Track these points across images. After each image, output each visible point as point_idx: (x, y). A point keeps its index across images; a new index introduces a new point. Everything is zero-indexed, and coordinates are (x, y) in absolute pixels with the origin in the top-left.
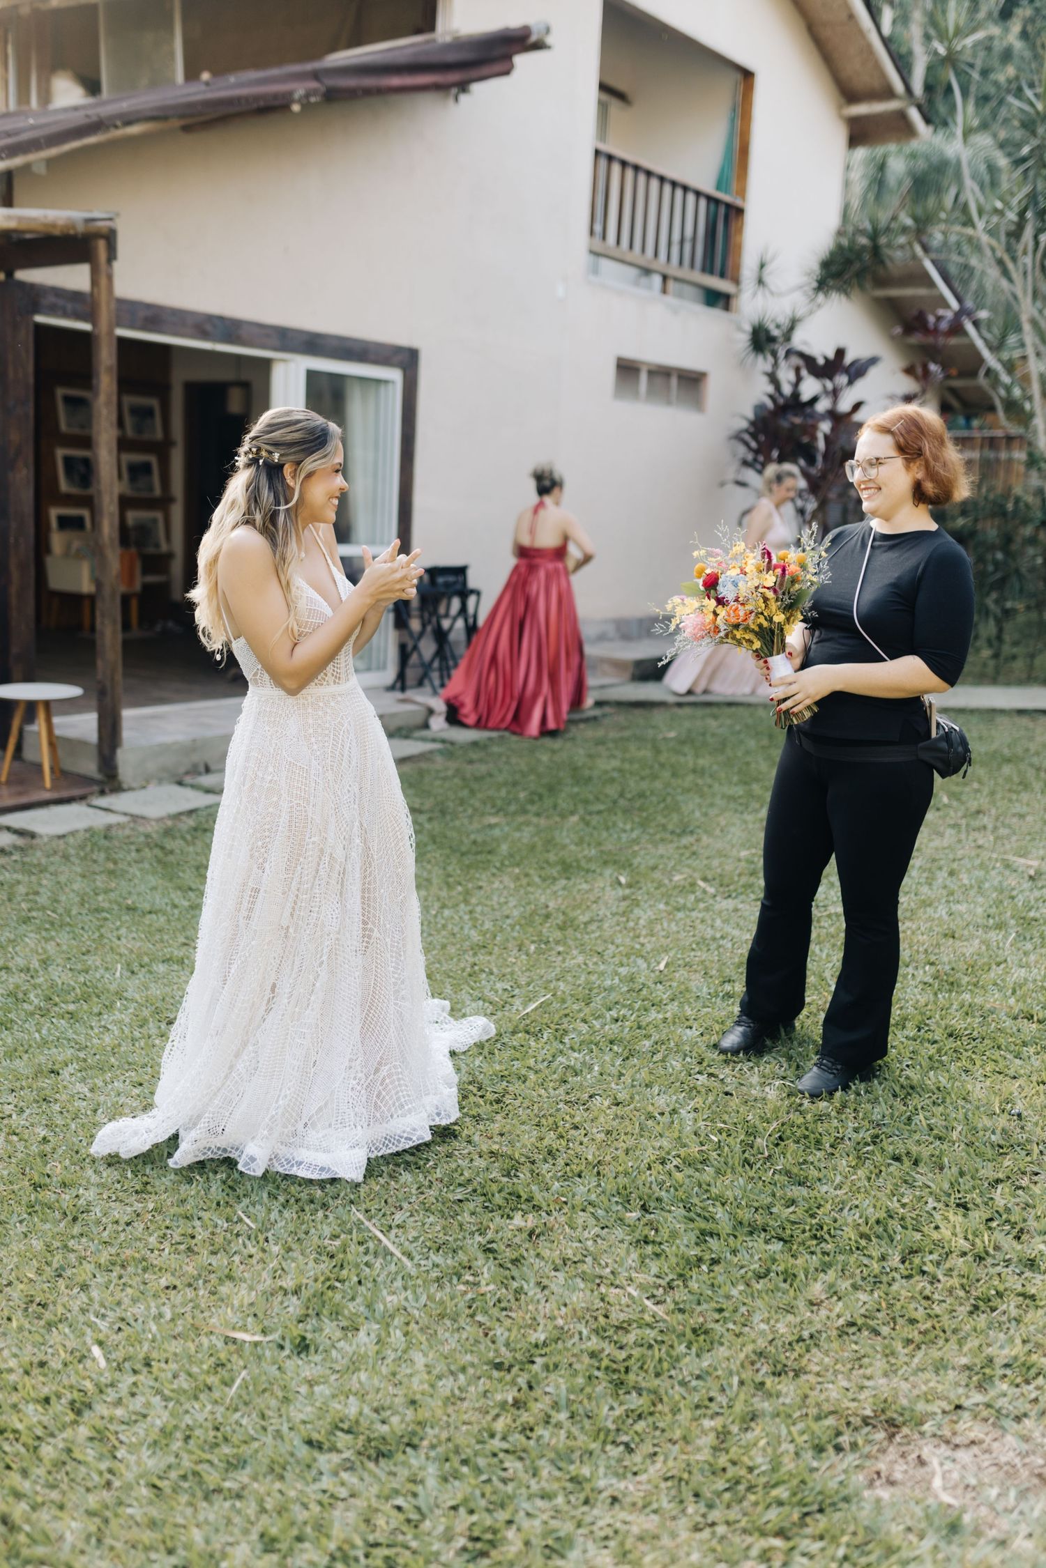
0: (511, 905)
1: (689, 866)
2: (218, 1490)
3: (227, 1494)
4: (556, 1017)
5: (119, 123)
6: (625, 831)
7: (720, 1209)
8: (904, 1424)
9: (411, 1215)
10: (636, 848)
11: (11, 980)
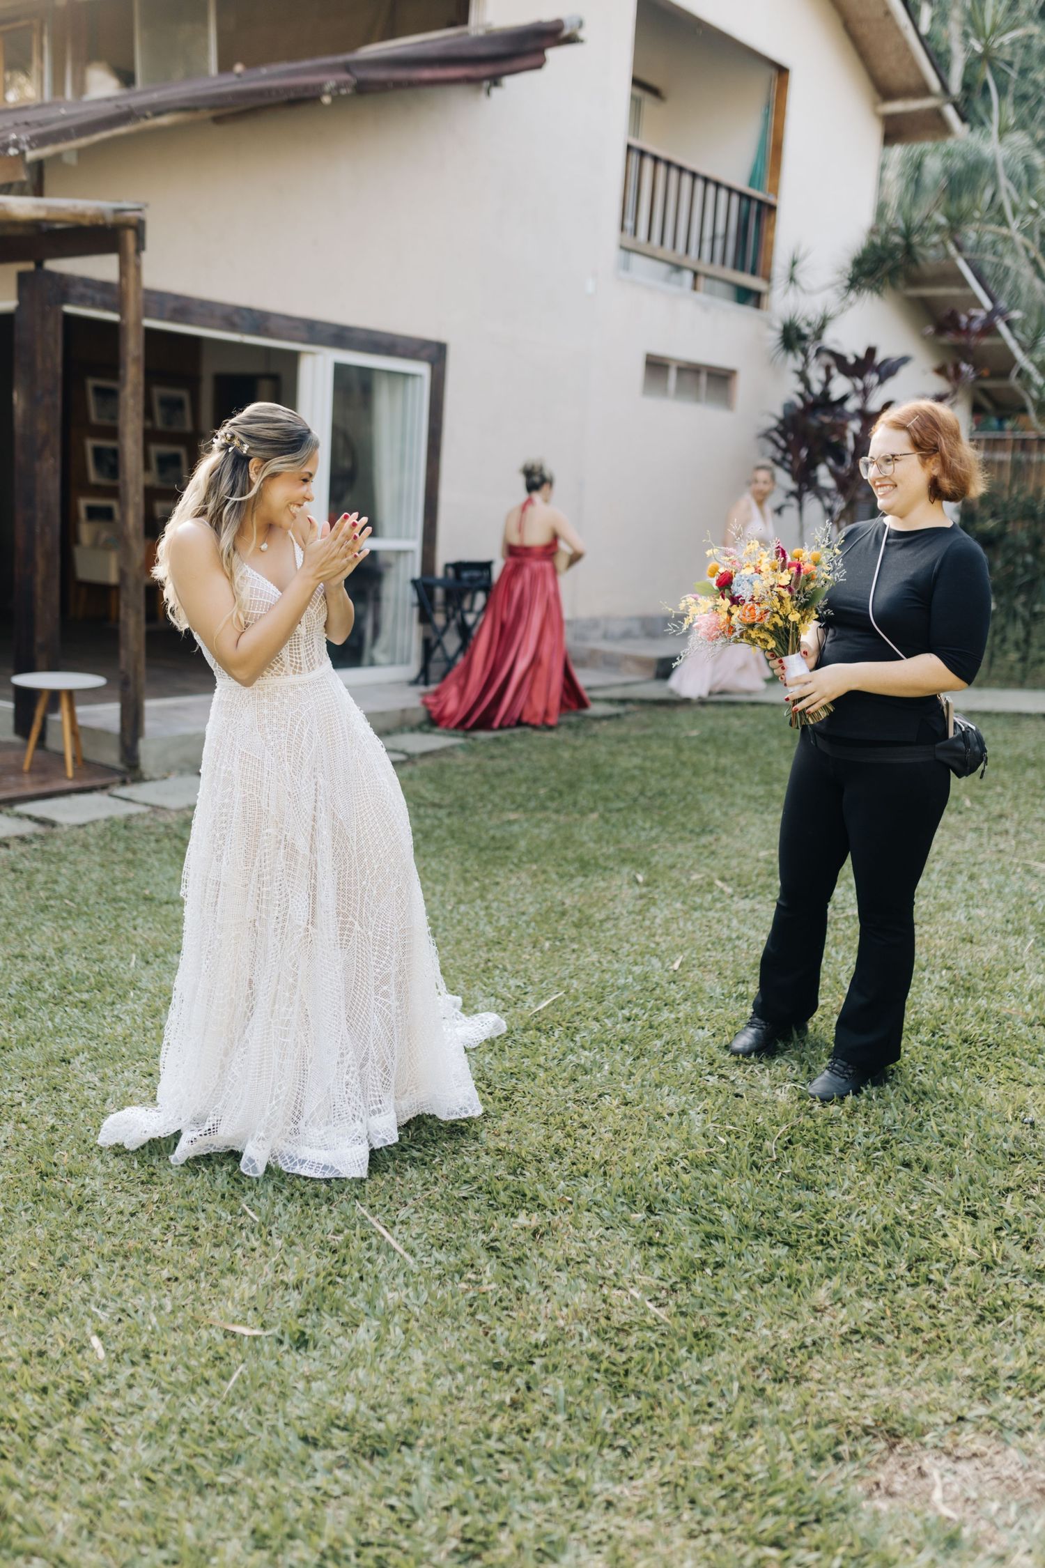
0: (528, 901)
1: (707, 865)
2: (211, 1485)
3: (220, 1489)
4: (568, 1015)
5: (149, 113)
6: (644, 829)
7: (726, 1212)
8: (905, 1434)
9: (416, 1212)
10: (655, 846)
11: (26, 968)
